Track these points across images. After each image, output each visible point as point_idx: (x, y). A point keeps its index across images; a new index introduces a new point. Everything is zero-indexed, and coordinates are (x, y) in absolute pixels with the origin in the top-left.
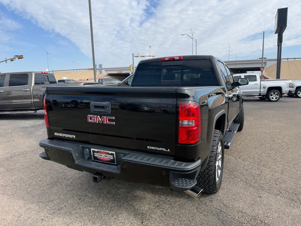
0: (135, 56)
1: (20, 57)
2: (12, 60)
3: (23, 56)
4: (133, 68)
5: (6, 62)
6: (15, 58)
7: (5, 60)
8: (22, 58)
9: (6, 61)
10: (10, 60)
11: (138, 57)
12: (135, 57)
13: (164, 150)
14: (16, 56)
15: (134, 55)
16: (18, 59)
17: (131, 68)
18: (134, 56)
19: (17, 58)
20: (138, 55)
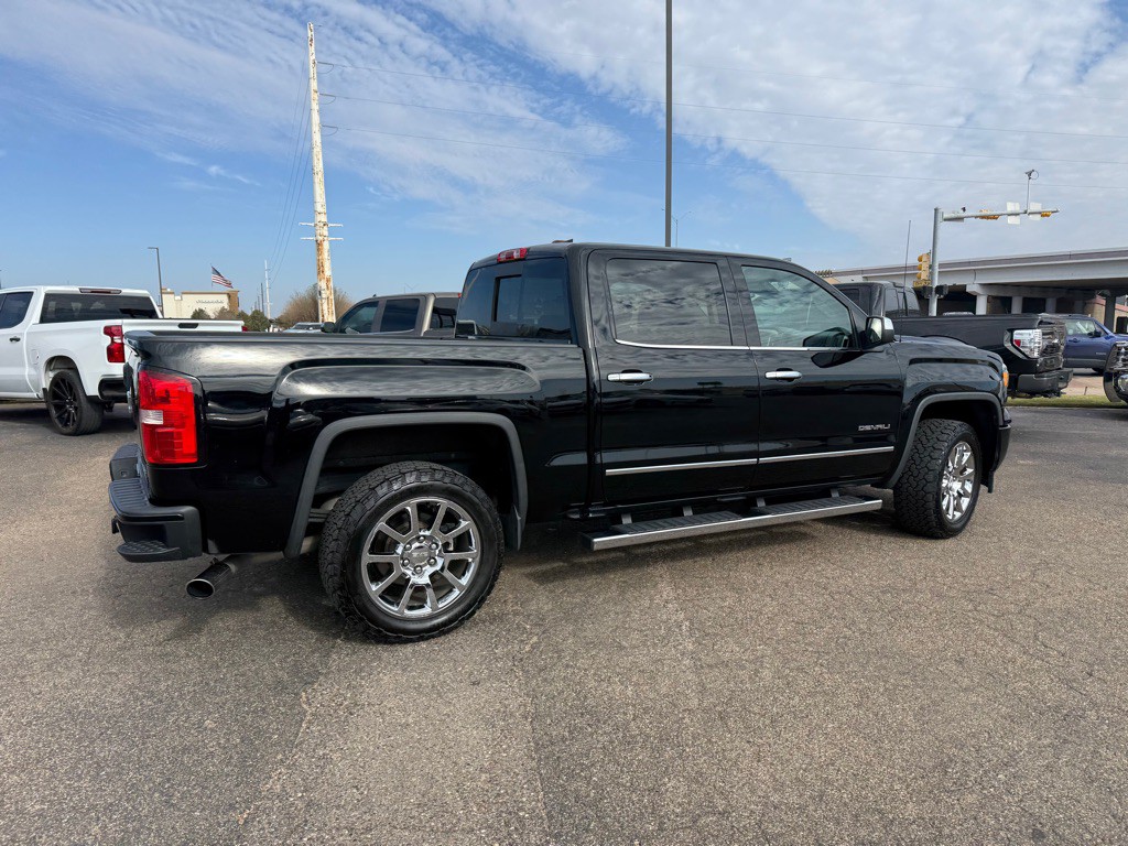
0: (946, 216)
4: (931, 267)
11: (960, 219)
12: (945, 220)
15: (939, 215)
17: (925, 266)
18: (940, 219)
20: (962, 214)
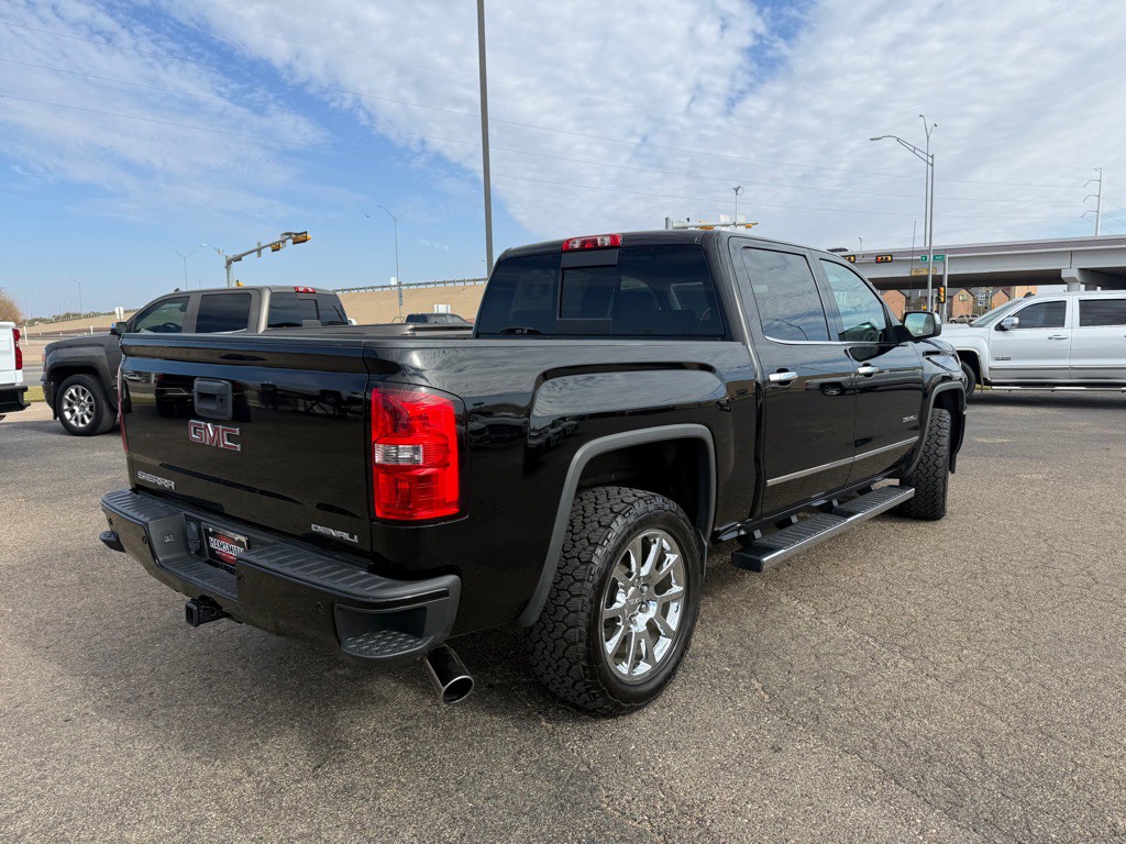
1: (300, 239)
2: (276, 248)
3: (309, 236)
5: (259, 255)
6: (284, 241)
7: (256, 247)
8: (305, 241)
9: (259, 251)
10: (270, 248)
13: (346, 536)
14: (287, 234)
16: (294, 243)
19: (290, 242)
